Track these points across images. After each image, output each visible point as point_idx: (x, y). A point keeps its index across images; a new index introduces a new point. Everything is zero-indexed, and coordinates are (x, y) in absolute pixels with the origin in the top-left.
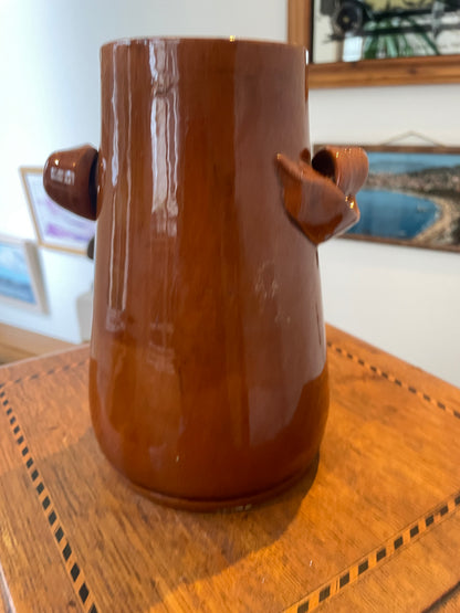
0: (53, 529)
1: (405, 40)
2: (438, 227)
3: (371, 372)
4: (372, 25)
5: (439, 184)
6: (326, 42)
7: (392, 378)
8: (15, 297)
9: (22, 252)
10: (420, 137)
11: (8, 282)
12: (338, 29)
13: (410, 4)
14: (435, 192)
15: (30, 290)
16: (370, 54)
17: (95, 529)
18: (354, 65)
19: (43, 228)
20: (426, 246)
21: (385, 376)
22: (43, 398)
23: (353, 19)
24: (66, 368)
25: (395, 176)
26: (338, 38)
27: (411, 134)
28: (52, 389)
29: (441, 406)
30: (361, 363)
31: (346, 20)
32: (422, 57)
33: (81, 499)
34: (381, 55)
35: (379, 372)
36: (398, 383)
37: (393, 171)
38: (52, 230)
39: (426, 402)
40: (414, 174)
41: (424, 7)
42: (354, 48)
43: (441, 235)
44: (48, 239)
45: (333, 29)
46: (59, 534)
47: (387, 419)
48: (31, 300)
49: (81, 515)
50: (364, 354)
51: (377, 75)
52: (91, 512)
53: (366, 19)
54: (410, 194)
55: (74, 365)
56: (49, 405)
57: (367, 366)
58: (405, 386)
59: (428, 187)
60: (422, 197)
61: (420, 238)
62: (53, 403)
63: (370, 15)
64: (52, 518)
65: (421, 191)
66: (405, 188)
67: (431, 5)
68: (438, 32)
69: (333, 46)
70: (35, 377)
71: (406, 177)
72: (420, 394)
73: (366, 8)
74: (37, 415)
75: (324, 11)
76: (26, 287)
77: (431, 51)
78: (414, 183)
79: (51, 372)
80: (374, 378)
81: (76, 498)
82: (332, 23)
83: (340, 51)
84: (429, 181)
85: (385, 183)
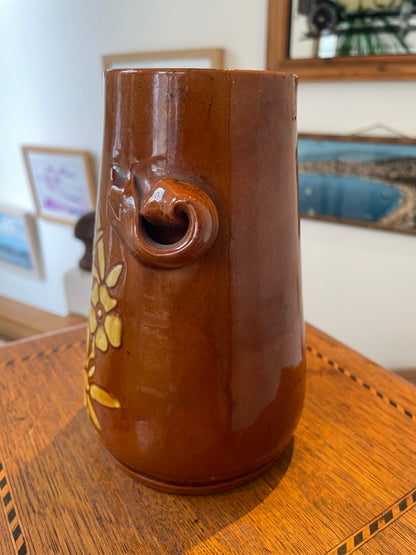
0: (11, 527)
1: (378, 39)
2: (402, 211)
3: (329, 366)
4: (345, 26)
5: (404, 173)
6: (302, 40)
7: (347, 373)
8: (15, 263)
9: (22, 222)
10: (387, 129)
11: (8, 249)
12: (314, 29)
13: (380, 6)
14: (400, 180)
15: (28, 258)
16: (344, 51)
17: (51, 529)
18: (328, 62)
19: (41, 201)
20: (390, 229)
21: (341, 370)
22: (15, 386)
23: (328, 18)
24: (41, 355)
25: (363, 164)
26: (314, 36)
27: (379, 126)
28: (25, 377)
29: (393, 404)
30: (320, 356)
31: (321, 19)
32: (392, 55)
33: (40, 497)
34: (354, 52)
35: (336, 366)
36: (353, 378)
37: (362, 159)
38: (50, 204)
39: (378, 399)
40: (380, 163)
41: (393, 9)
42: (329, 45)
43: (404, 218)
44: (46, 212)
45: (310, 28)
46: (17, 532)
47: (340, 416)
48: (29, 267)
49: (39, 513)
50: (323, 347)
51: (349, 71)
52: (48, 511)
53: (340, 19)
54: (377, 182)
55: (48, 352)
56: (20, 394)
57: (325, 359)
58: (360, 382)
59: (394, 175)
60: (387, 184)
61: (385, 221)
62: (24, 391)
63: (343, 15)
64: (12, 515)
65: (387, 178)
66: (372, 175)
67: (399, 8)
68: (406, 32)
69: (310, 43)
70: (11, 363)
71: (373, 165)
72: (373, 391)
73: (340, 9)
74: (8, 405)
75: (301, 11)
76: (24, 255)
77: (402, 50)
78: (380, 170)
79: (26, 359)
80: (331, 373)
81: (36, 494)
82: (309, 22)
83: (316, 48)
84: (394, 170)
85: (354, 170)
